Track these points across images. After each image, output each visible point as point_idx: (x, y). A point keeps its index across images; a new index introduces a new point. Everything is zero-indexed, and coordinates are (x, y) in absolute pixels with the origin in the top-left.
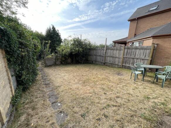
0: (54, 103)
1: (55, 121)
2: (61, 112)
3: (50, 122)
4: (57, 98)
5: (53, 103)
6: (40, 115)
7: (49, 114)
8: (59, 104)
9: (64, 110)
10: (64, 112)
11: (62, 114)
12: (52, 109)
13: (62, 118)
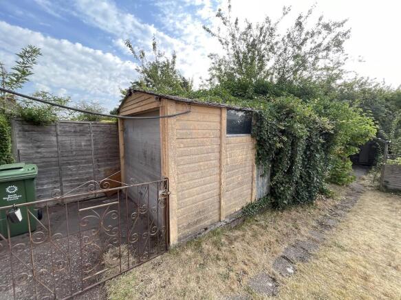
0: (287, 259)
1: (251, 274)
2: (274, 280)
3: (246, 268)
4: (303, 260)
5: (284, 257)
6: (250, 248)
7: (257, 260)
8: (290, 270)
9: (281, 284)
10: (277, 286)
11: (271, 285)
12: (271, 262)
13: (263, 287)
